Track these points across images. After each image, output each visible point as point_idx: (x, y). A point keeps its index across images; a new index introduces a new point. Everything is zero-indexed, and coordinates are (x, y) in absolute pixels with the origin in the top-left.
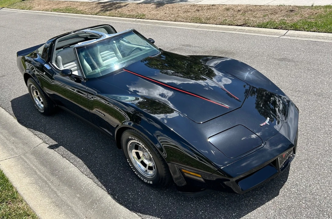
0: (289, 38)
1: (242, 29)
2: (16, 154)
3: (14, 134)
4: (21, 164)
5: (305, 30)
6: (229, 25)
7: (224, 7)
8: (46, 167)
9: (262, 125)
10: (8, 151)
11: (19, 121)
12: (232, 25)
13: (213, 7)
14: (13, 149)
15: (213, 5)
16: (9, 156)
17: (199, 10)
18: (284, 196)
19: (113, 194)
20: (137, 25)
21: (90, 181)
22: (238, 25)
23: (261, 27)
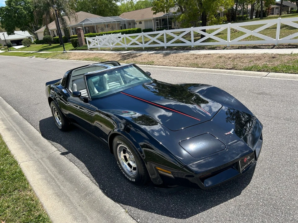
0: (270, 78)
1: (230, 72)
2: (35, 158)
3: (37, 144)
4: (37, 165)
5: (283, 72)
6: (221, 69)
7: (218, 55)
8: (56, 168)
9: (227, 134)
10: (30, 155)
11: (43, 135)
12: (222, 69)
13: (209, 56)
14: (34, 155)
15: (209, 54)
16: (29, 159)
17: (197, 58)
18: (244, 195)
19: (103, 189)
20: (147, 69)
21: (87, 179)
22: (228, 69)
23: (247, 70)
